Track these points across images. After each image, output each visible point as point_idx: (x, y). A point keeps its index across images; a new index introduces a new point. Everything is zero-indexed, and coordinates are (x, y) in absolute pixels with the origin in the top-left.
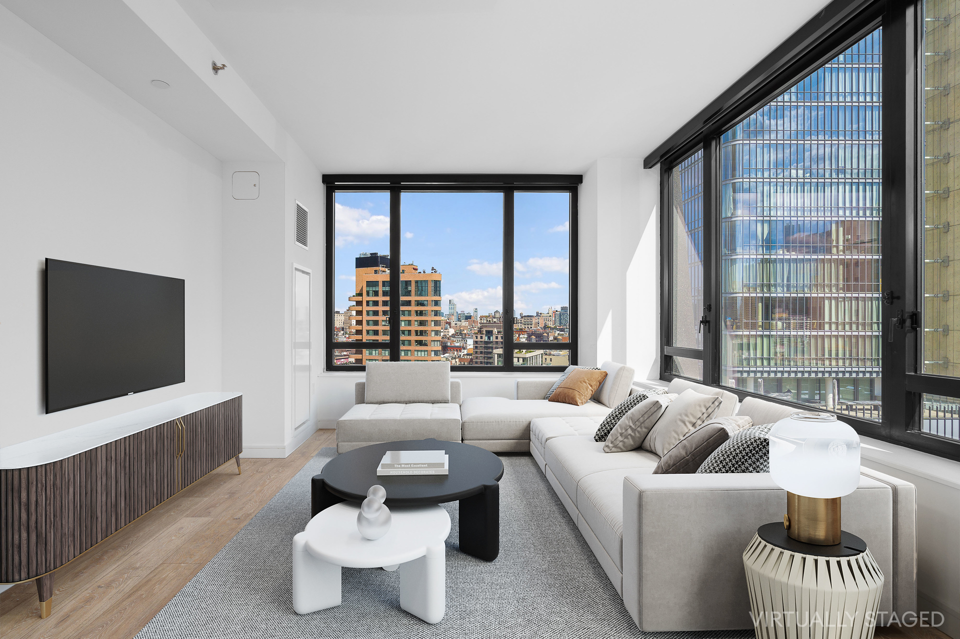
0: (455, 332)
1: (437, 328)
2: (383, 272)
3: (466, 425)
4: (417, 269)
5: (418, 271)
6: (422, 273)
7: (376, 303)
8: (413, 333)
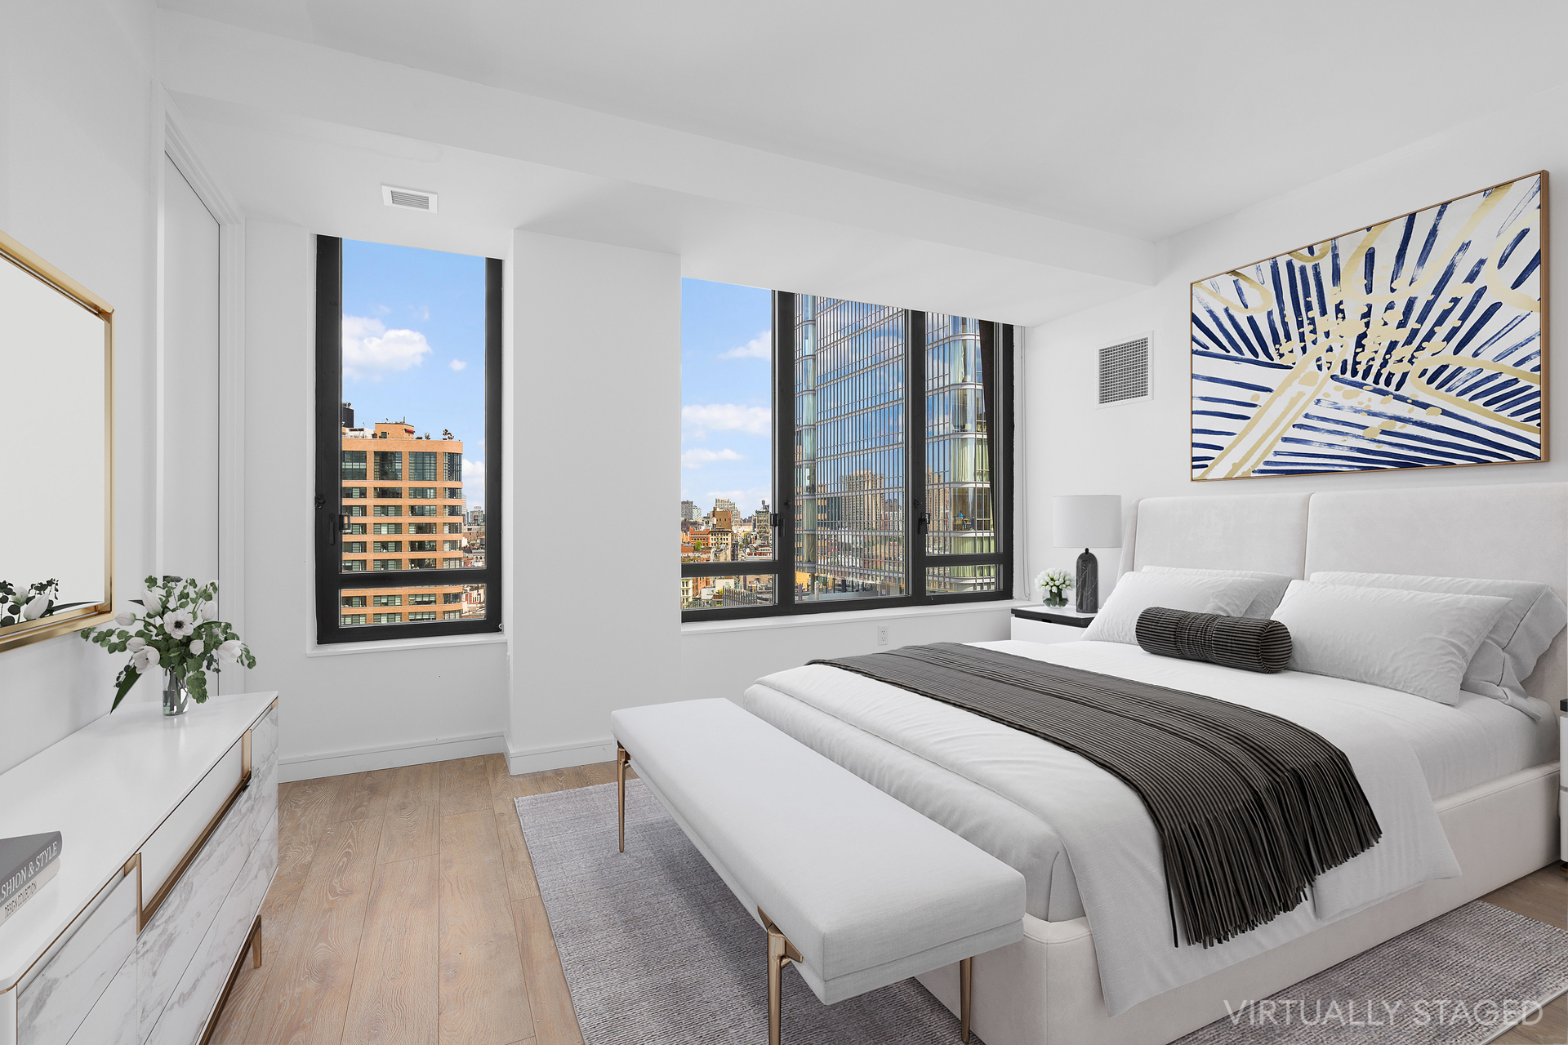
0: (468, 543)
1: (454, 537)
4: (412, 432)
5: (415, 436)
6: (424, 439)
8: (406, 546)
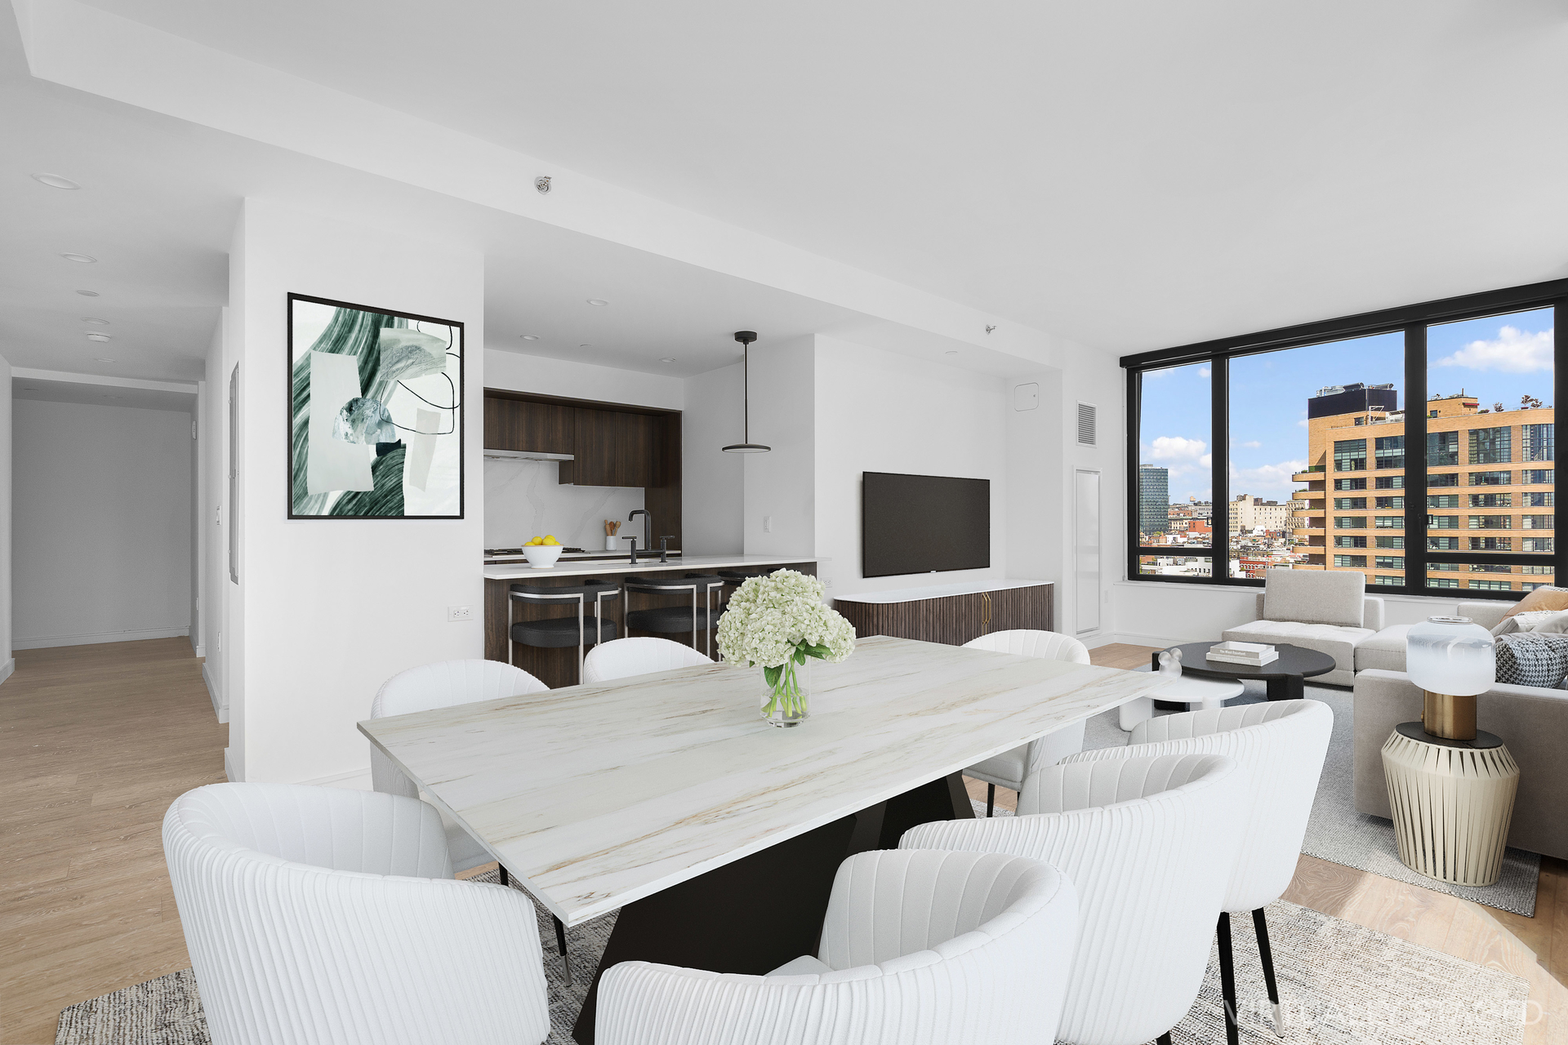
2: (1378, 419)
3: (1359, 652)
4: (1475, 406)
5: (1480, 409)
6: (1492, 411)
7: (1359, 484)
